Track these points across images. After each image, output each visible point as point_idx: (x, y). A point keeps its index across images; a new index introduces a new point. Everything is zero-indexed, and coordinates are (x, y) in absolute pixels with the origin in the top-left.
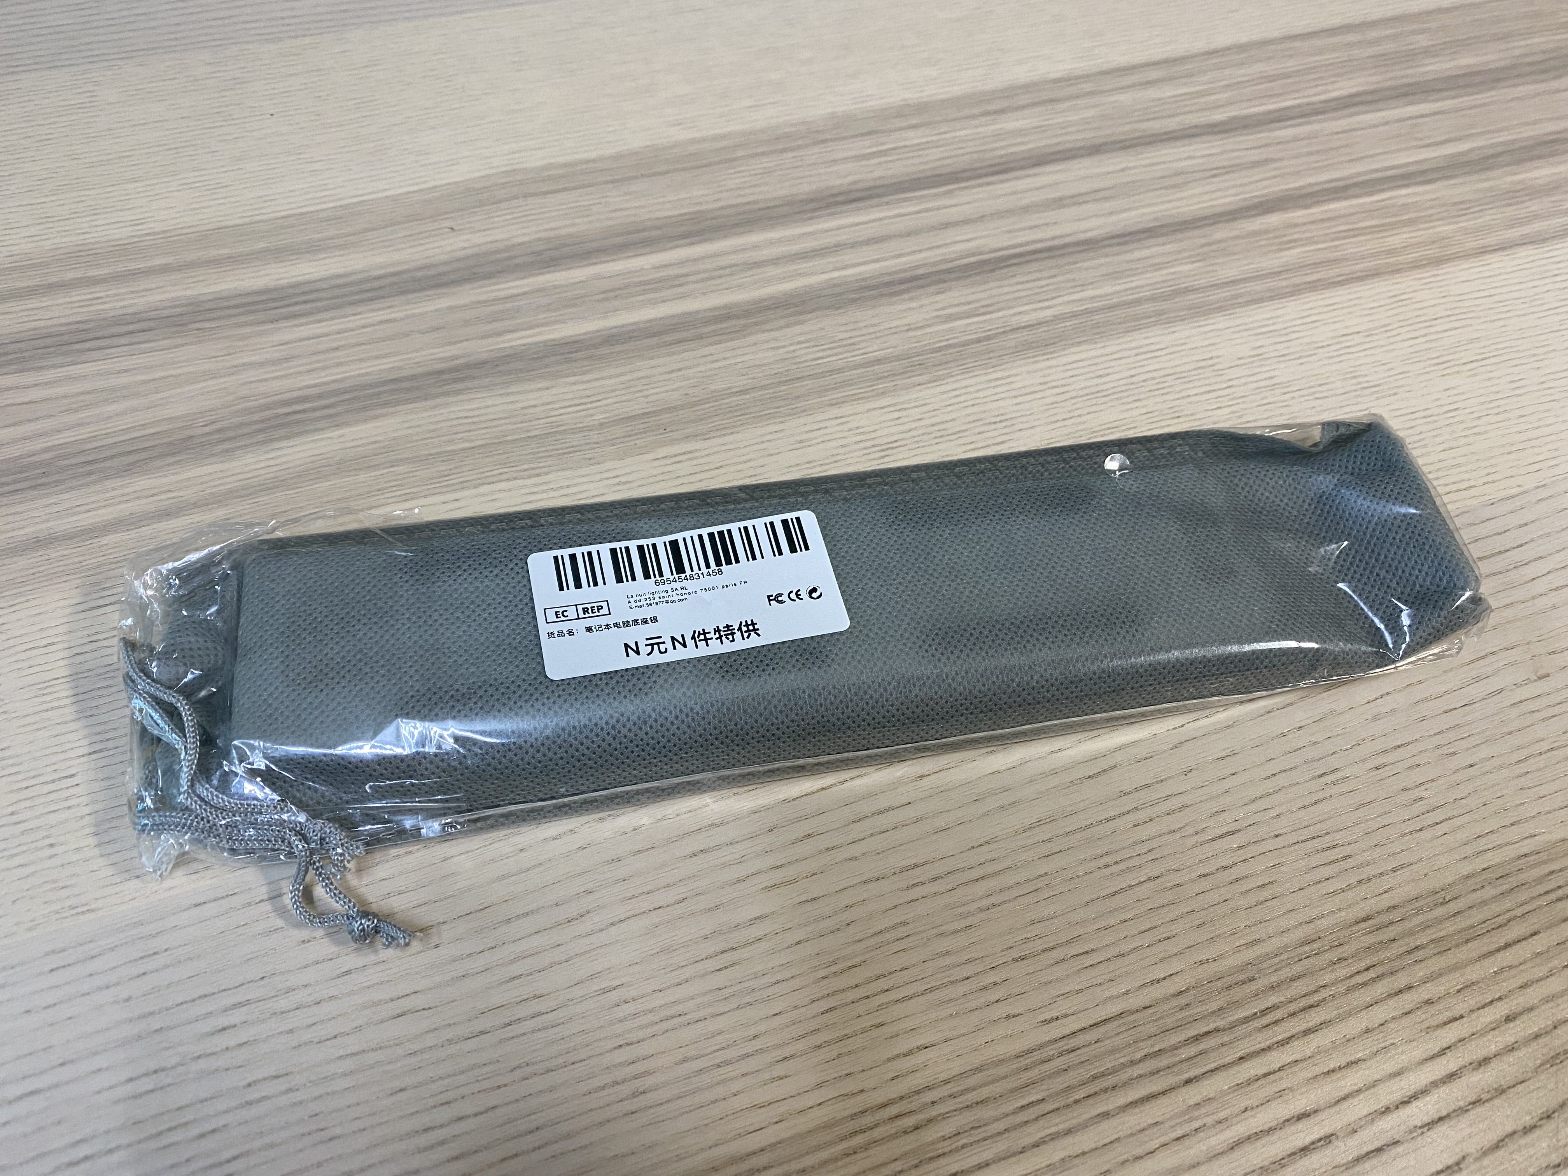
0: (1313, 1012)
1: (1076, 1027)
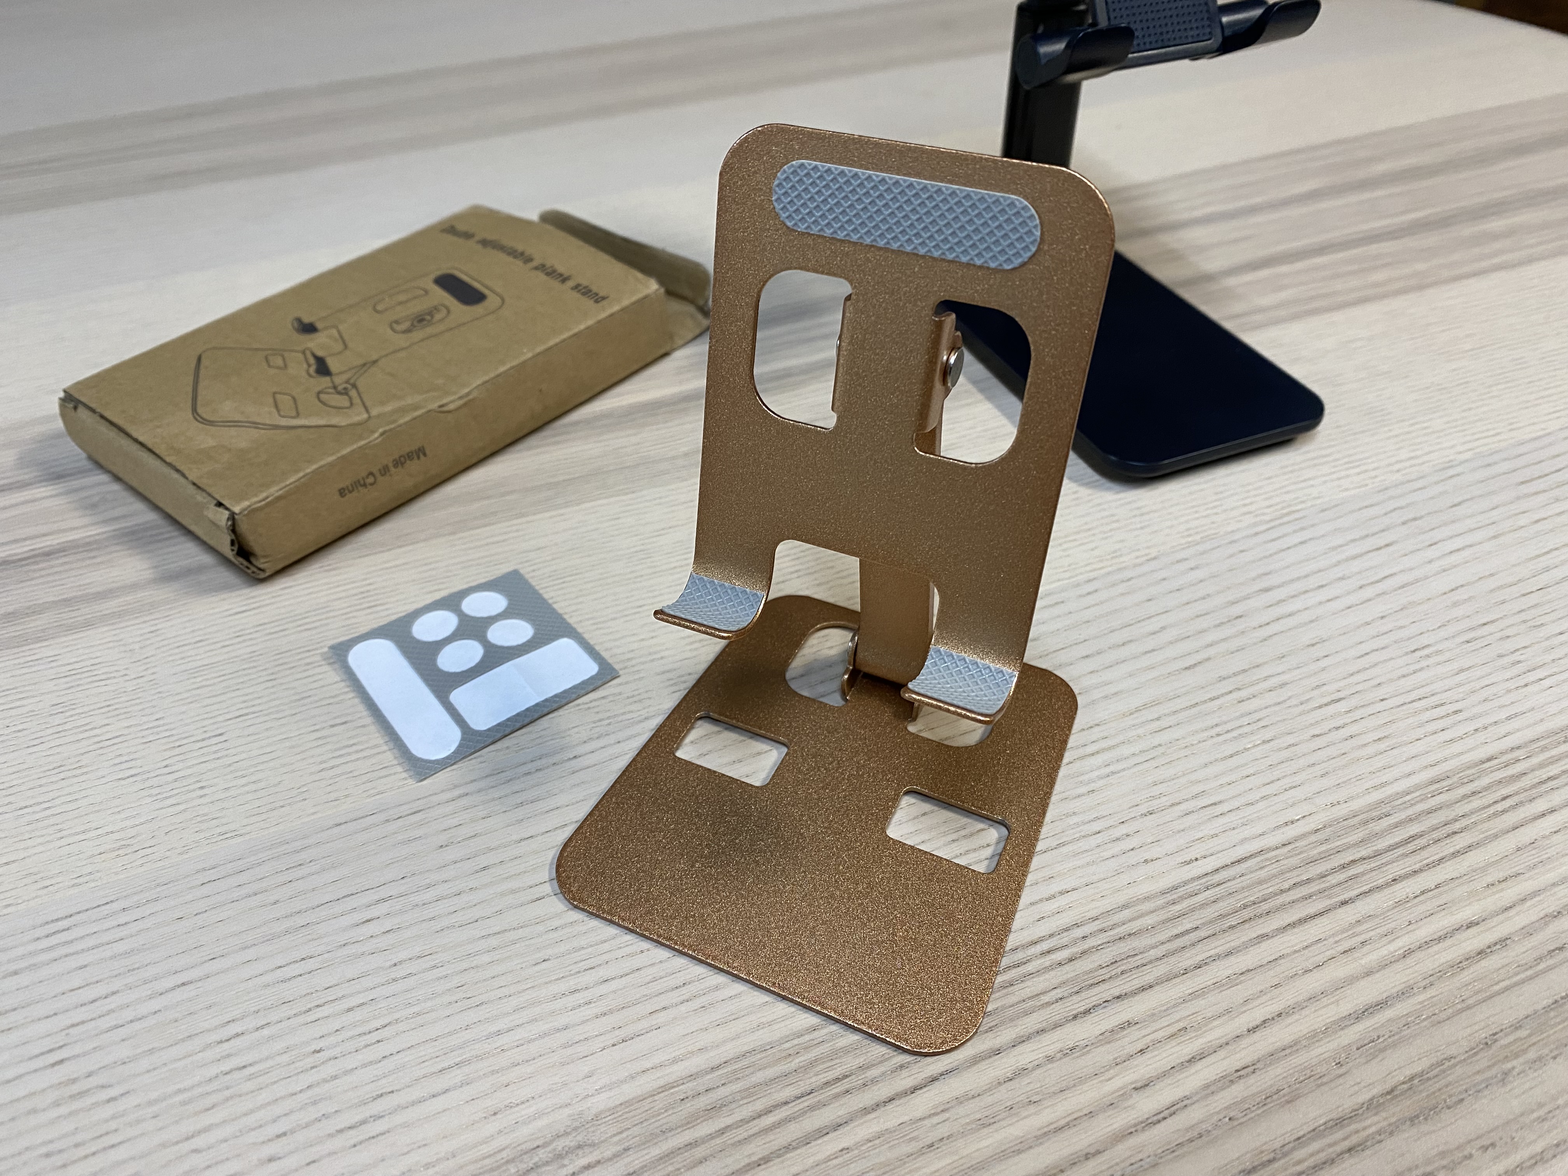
0: (1457, 837)
1: (1219, 864)
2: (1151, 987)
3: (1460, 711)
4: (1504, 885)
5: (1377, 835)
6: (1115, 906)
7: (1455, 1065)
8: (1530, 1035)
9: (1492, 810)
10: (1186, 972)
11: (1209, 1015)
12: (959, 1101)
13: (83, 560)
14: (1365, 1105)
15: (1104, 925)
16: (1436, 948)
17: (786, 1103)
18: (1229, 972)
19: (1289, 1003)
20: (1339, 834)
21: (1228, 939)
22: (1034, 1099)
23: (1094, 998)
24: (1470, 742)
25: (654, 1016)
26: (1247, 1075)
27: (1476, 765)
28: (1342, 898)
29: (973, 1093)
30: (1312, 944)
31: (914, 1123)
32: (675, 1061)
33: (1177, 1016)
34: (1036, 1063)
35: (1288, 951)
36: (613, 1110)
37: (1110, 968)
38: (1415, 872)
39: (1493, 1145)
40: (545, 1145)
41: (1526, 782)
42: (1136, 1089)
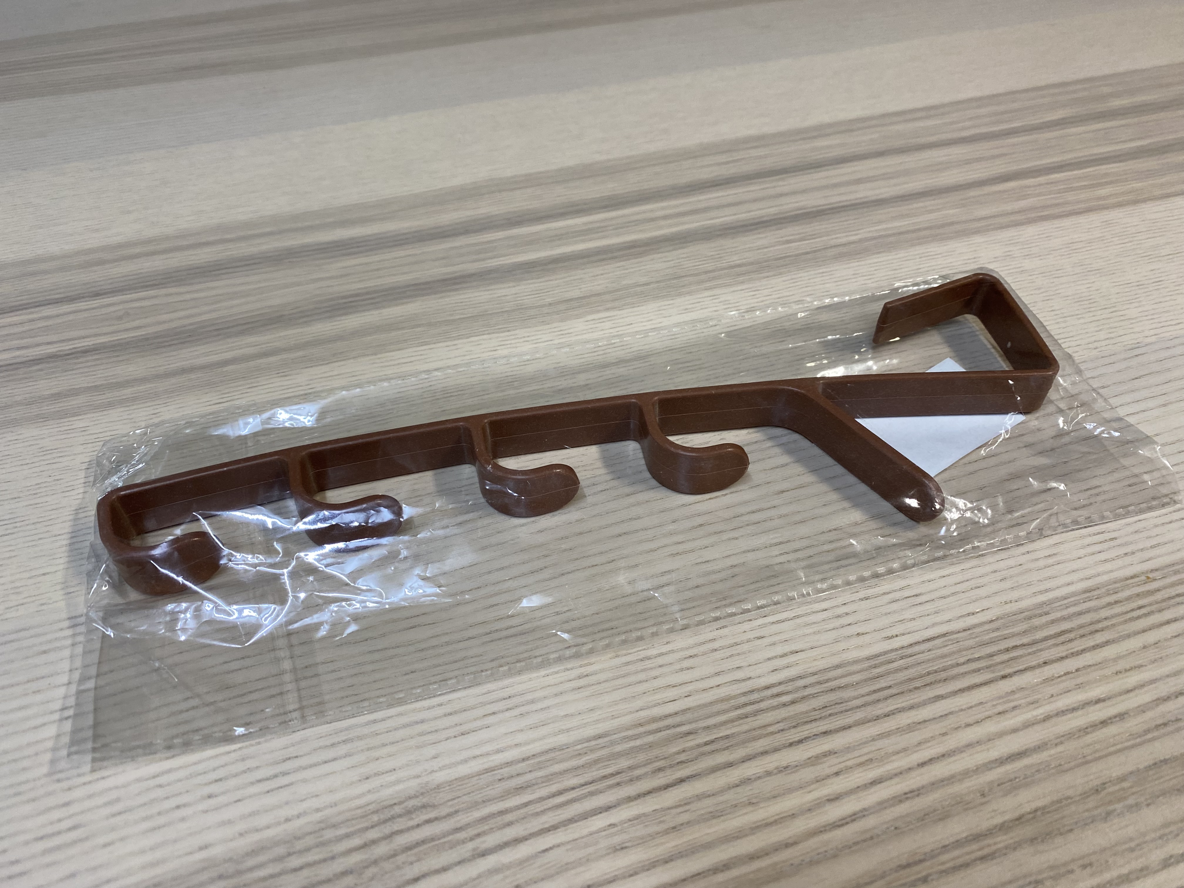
1: (913, 641)
2: (850, 727)
3: (1116, 538)
4: (1128, 674)
5: (1036, 628)
6: (830, 666)
7: (1070, 804)
8: (1131, 787)
9: (1129, 616)
10: (878, 718)
11: (891, 751)
12: (699, 797)
13: (110, 357)
14: (998, 827)
15: (821, 679)
16: (1070, 716)
17: (573, 789)
18: (909, 721)
19: (951, 747)
20: (1007, 625)
21: (912, 697)
22: (754, 801)
23: (807, 732)
24: (1119, 563)
25: (486, 718)
26: (913, 798)
27: (1122, 580)
28: (1002, 673)
29: (709, 793)
30: (976, 705)
31: (664, 811)
32: (498, 751)
33: (865, 750)
34: (758, 775)
35: (957, 709)
36: (450, 783)
37: (821, 711)
38: (1062, 658)
39: (1091, 865)
40: (400, 803)
41: (1159, 596)
42: (829, 800)
